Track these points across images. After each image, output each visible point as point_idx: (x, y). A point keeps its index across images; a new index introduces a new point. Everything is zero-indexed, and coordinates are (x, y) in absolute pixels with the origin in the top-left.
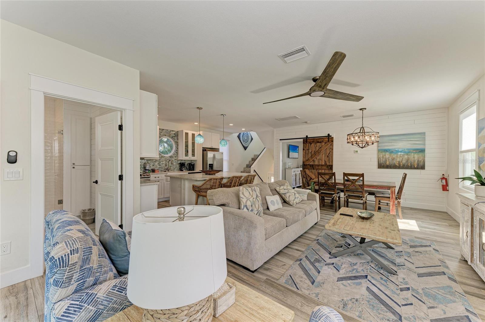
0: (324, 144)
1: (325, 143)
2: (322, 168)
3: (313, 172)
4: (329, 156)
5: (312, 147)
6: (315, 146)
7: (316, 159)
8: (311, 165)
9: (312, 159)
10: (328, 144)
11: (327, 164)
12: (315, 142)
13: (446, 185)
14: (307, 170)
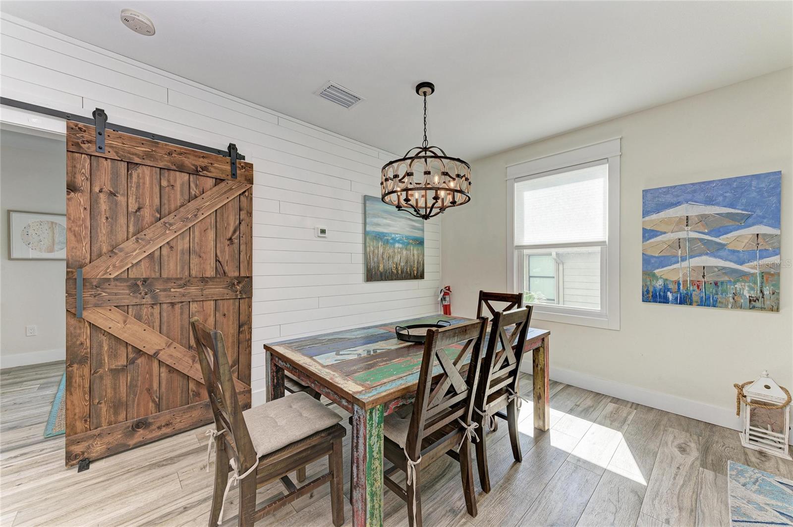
0: (211, 182)
1: (219, 181)
2: (209, 292)
3: (152, 314)
4: (236, 241)
5: (138, 187)
6: (160, 186)
7: (169, 250)
8: (139, 283)
9: (144, 249)
10: (231, 189)
11: (224, 272)
12: (162, 162)
13: (449, 305)
14: (108, 314)
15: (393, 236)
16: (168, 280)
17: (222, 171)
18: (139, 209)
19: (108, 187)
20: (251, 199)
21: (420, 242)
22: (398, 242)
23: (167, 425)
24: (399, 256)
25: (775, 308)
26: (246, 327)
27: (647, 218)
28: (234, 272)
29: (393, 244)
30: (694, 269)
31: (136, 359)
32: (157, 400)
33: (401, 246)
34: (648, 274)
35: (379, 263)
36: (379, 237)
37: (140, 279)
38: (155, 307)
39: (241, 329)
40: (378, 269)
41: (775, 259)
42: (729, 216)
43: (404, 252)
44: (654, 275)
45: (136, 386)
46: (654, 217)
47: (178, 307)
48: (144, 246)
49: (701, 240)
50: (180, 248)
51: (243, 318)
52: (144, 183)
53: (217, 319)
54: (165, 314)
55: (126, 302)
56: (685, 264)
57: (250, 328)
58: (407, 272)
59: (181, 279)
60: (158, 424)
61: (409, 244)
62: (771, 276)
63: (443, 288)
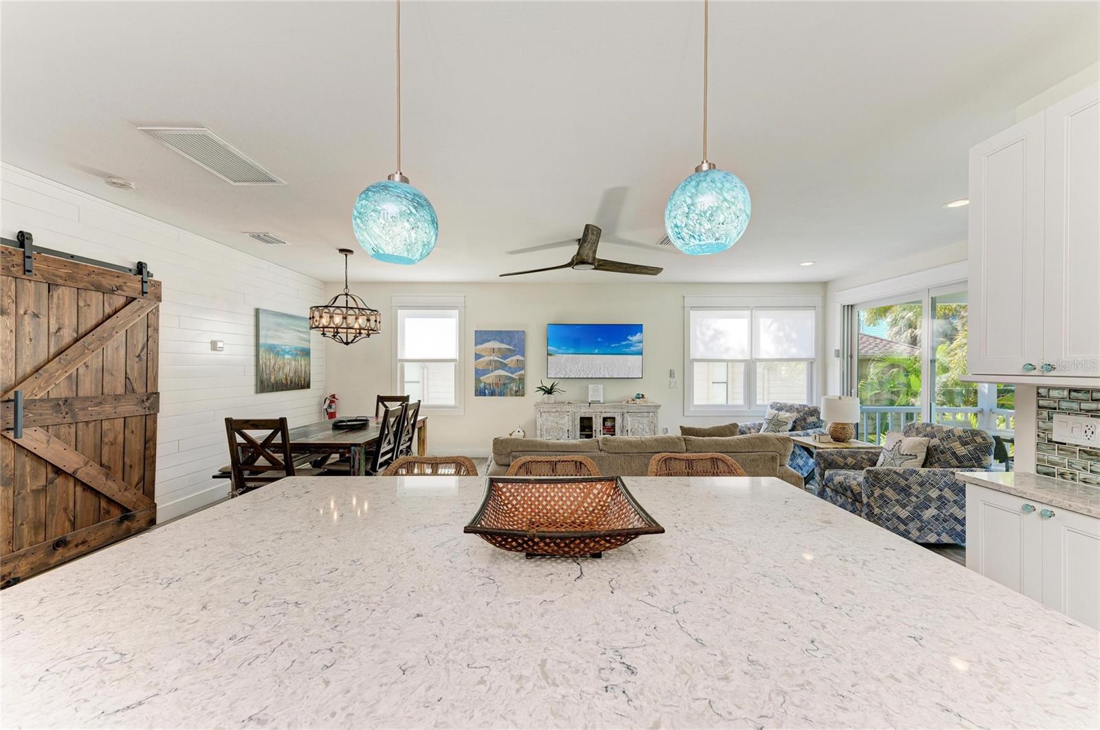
0: (123, 300)
1: (130, 299)
2: (119, 409)
3: (69, 434)
4: (145, 358)
5: (58, 307)
6: (78, 305)
7: (85, 369)
8: (61, 403)
9: (65, 370)
10: (142, 307)
11: (133, 390)
12: (82, 283)
13: (335, 412)
14: (34, 434)
15: (283, 347)
16: (86, 399)
17: (134, 289)
18: (59, 329)
19: (32, 309)
20: (158, 316)
21: (306, 353)
22: (288, 353)
23: (83, 543)
24: (289, 366)
25: (523, 395)
26: (151, 443)
27: (477, 347)
28: (142, 388)
29: (283, 355)
30: (496, 376)
31: (55, 479)
32: (72, 519)
33: (290, 357)
34: (478, 380)
35: (270, 374)
36: (272, 349)
37: (61, 399)
38: (72, 426)
39: (147, 446)
40: (270, 381)
41: (522, 372)
42: (508, 349)
43: (293, 363)
44: (480, 380)
45: (55, 506)
46: (480, 347)
47: (91, 425)
48: (66, 366)
49: (499, 361)
50: (94, 367)
51: (148, 434)
52: (64, 304)
53: (126, 435)
54: (80, 433)
55: (49, 422)
56: (492, 374)
57: (155, 444)
58: (295, 383)
59: (97, 397)
60: (75, 543)
61: (297, 355)
62: (522, 380)
63: (328, 396)
